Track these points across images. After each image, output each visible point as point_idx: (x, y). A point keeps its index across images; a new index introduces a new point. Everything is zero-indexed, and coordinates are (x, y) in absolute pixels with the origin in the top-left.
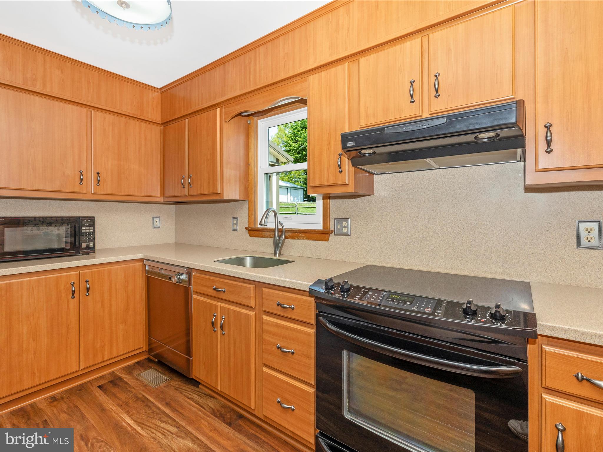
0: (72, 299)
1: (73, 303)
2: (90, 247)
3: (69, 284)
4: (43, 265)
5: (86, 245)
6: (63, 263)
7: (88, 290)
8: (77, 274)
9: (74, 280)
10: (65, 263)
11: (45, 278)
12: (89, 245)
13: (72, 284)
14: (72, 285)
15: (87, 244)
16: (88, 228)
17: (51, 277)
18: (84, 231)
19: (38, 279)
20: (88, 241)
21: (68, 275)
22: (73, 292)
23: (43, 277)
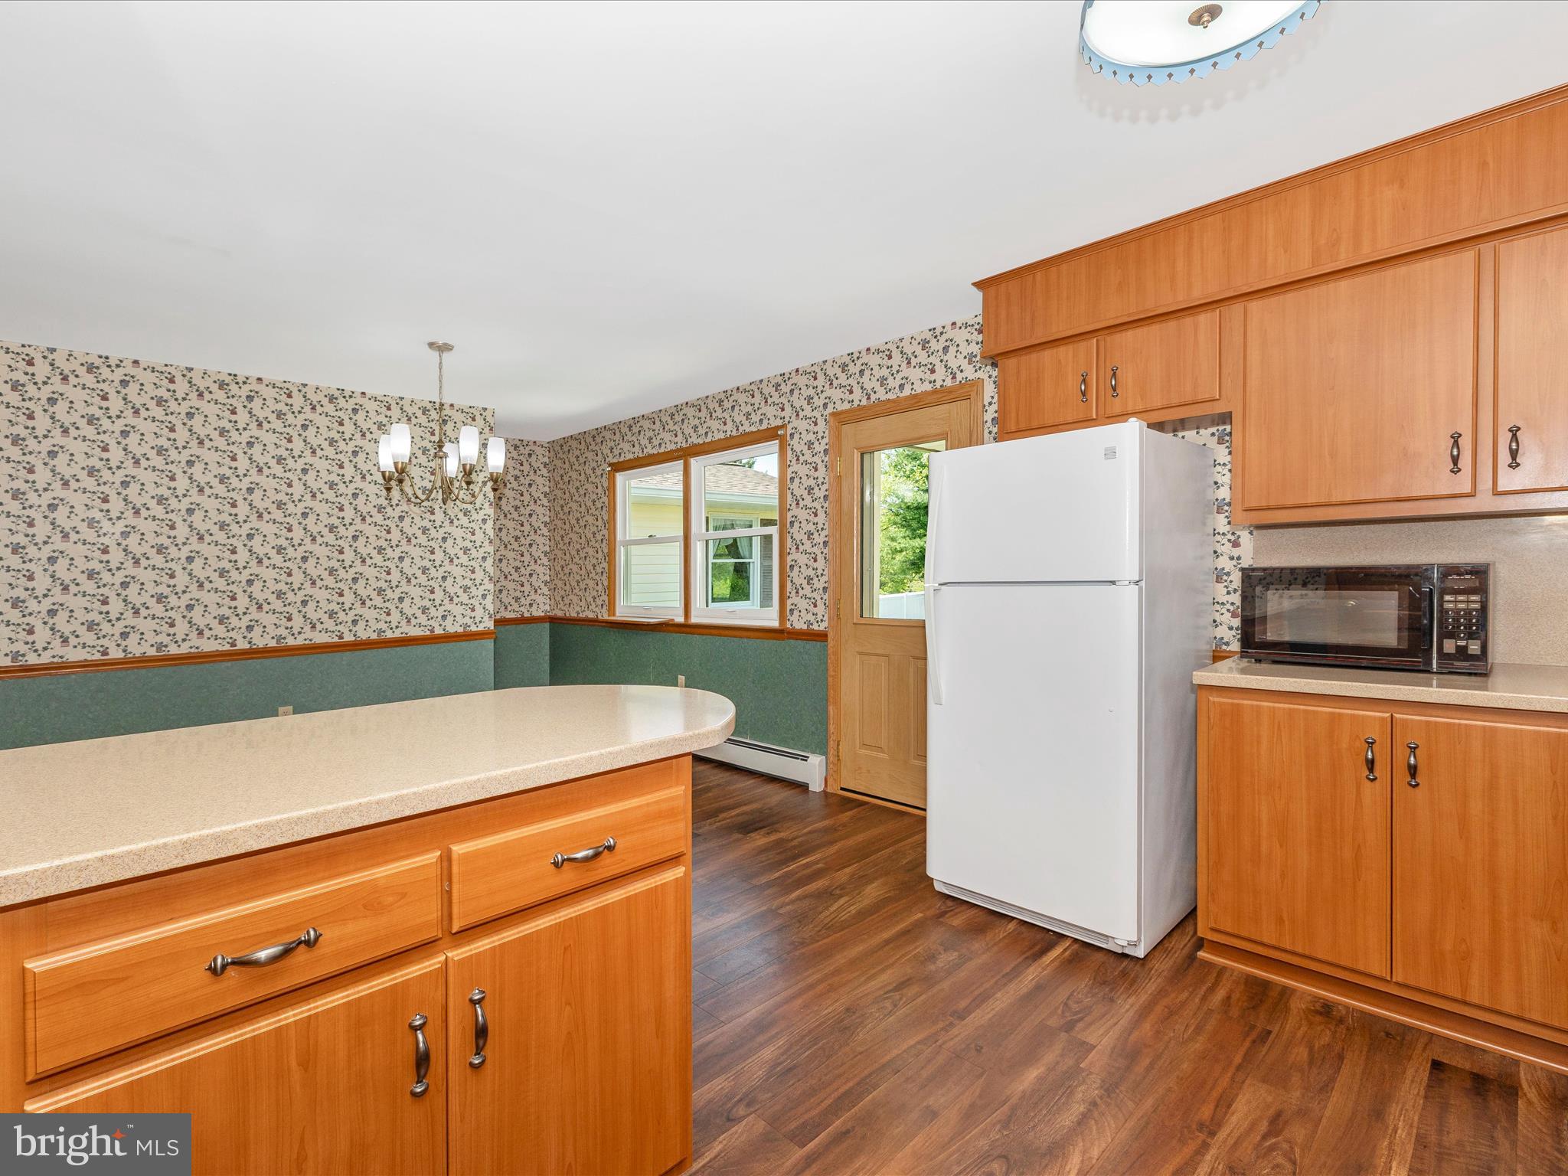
0: (1369, 782)
1: (1372, 794)
2: (1469, 652)
3: (1363, 740)
4: (1298, 680)
5: (1458, 647)
6: (1346, 683)
7: (1413, 771)
8: (1383, 719)
9: (1374, 734)
10: (1350, 683)
11: (1305, 711)
12: (1466, 648)
13: (1368, 743)
14: (1371, 744)
15: (1462, 643)
16: (1461, 598)
17: (1317, 712)
18: (1451, 605)
19: (1290, 709)
20: (1462, 635)
21: (1359, 716)
22: (1371, 764)
23: (1302, 707)
